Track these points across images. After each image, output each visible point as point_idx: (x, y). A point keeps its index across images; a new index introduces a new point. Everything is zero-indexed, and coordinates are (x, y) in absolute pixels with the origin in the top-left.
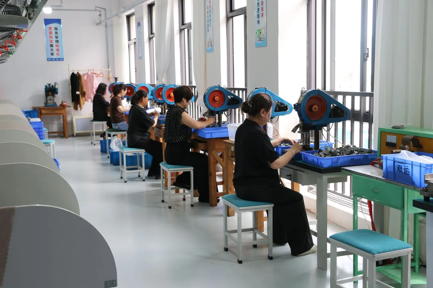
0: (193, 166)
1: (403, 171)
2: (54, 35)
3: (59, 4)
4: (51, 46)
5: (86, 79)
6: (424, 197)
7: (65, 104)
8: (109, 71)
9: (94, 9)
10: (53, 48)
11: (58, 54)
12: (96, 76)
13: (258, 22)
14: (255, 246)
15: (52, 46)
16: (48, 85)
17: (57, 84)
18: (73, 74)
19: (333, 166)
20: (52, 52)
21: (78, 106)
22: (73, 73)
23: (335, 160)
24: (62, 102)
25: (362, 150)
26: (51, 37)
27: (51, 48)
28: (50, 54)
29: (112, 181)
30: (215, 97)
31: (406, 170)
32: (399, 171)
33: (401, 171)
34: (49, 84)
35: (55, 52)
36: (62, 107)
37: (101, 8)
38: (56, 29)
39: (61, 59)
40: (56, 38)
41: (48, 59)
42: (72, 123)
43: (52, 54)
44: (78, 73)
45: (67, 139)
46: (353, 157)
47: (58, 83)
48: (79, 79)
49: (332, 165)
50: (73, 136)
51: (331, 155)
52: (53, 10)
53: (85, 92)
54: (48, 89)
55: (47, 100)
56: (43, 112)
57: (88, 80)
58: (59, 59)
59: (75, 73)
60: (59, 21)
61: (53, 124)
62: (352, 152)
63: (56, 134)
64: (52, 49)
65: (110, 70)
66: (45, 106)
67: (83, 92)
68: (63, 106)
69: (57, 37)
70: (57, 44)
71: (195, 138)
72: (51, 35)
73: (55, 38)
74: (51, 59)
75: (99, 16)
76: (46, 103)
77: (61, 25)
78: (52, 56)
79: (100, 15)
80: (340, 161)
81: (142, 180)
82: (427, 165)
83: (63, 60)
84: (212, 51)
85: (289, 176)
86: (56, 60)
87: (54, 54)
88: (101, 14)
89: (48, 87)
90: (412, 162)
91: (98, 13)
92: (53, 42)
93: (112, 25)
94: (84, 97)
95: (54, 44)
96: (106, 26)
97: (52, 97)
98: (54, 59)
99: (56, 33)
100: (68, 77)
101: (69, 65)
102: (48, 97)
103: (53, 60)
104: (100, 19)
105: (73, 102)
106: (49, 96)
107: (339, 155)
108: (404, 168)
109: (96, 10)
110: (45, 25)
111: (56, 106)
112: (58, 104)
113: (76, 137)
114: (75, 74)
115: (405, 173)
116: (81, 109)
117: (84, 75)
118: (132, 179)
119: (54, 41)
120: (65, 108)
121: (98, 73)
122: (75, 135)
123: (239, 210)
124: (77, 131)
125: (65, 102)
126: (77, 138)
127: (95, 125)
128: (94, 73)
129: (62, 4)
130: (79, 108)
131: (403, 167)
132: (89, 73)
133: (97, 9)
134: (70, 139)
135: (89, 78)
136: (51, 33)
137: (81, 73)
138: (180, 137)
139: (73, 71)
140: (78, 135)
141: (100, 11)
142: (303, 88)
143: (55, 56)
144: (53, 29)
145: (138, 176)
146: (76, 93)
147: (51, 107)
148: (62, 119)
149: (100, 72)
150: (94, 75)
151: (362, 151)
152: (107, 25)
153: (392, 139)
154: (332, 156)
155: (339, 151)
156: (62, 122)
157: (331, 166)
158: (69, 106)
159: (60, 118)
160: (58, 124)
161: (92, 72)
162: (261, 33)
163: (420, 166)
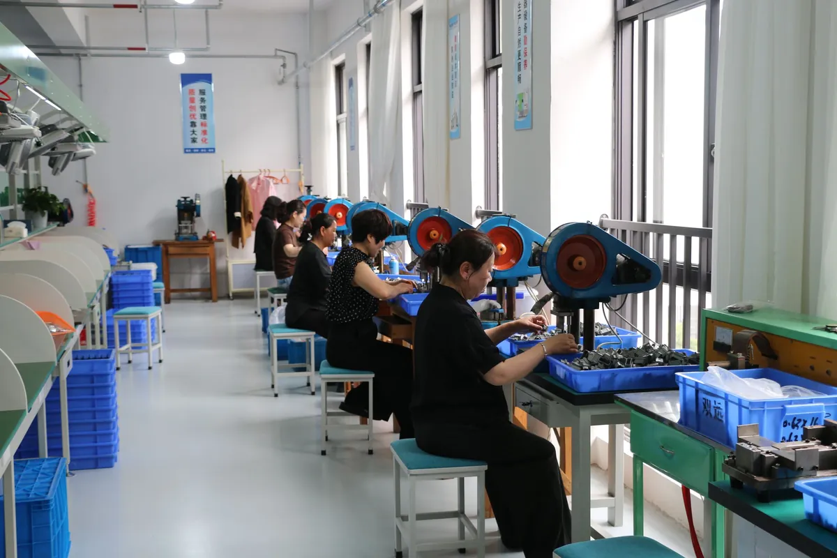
0: (374, 372)
1: (713, 412)
2: (198, 104)
3: (204, 46)
4: (192, 126)
5: (254, 188)
6: (731, 477)
7: (213, 235)
8: (300, 172)
9: (273, 54)
10: (195, 129)
11: (206, 140)
12: (275, 181)
13: (519, 79)
14: (462, 551)
15: (193, 124)
16: (183, 199)
17: (199, 197)
18: (231, 179)
19: (603, 389)
20: (194, 136)
21: (240, 239)
22: (231, 175)
23: (607, 377)
24: (208, 232)
25: (673, 355)
26: (192, 108)
27: (192, 129)
28: (190, 140)
29: (253, 393)
30: (431, 230)
31: (717, 410)
32: (705, 412)
33: (708, 413)
34: (185, 198)
35: (199, 136)
36: (206, 241)
37: (285, 52)
38: (202, 92)
39: (210, 150)
40: (202, 110)
41: (185, 149)
42: (226, 273)
43: (194, 141)
44: (240, 176)
45: (213, 304)
46: (648, 372)
47: (201, 197)
48: (240, 189)
49: (599, 387)
50: (228, 297)
51: (602, 365)
52: (187, 56)
53: (251, 213)
54: (182, 208)
55: (180, 228)
56: (172, 250)
57: (258, 191)
58: (207, 149)
59: (236, 176)
60: (207, 78)
61: (191, 273)
62: (650, 360)
63: (197, 294)
64: (194, 132)
65: (302, 170)
66: (177, 239)
67: (247, 213)
68: (209, 240)
69: (203, 108)
70: (203, 121)
71: (395, 313)
72: (193, 105)
73: (200, 110)
74: (192, 149)
75: (282, 68)
76: (178, 234)
77: (213, 84)
78: (193, 144)
79: (284, 66)
80: (619, 380)
81: (310, 393)
82: (751, 403)
83: (214, 152)
84: (458, 135)
85: (528, 404)
86: (200, 151)
87: (198, 140)
88: (286, 62)
89: (183, 203)
90: (726, 395)
91: (281, 62)
92: (196, 117)
93: (308, 85)
94: (250, 222)
95: (198, 121)
96: (297, 86)
97: (190, 222)
98: (197, 151)
99: (203, 100)
100: (221, 183)
101: (223, 161)
102: (182, 222)
103: (195, 151)
104: (284, 71)
105: (231, 233)
106: (184, 220)
107: (620, 367)
108: (714, 407)
109: (276, 56)
110: (183, 85)
111: (197, 239)
112: (201, 235)
113: (233, 300)
114: (234, 179)
115: (715, 417)
116: (243, 247)
117: (252, 180)
118: (292, 391)
119: (198, 116)
120: (213, 243)
121: (279, 176)
122: (231, 295)
123: (411, 475)
124: (234, 287)
125: (214, 233)
126: (236, 301)
127: (260, 277)
128: (271, 177)
129: (209, 46)
130: (240, 244)
131: (713, 404)
132: (262, 177)
133: (279, 53)
134: (221, 302)
135: (260, 186)
136: (192, 100)
137: (246, 177)
138: (352, 311)
139: (231, 172)
140: (238, 296)
141: (284, 57)
142: (604, 216)
143: (199, 145)
144: (197, 92)
145: (305, 384)
146: (233, 215)
147: (186, 241)
148: (208, 266)
149: (283, 175)
150: (271, 180)
151: (673, 359)
152: (299, 84)
153: (725, 336)
154: (606, 367)
155: (620, 356)
156: (209, 271)
157: (597, 390)
158: (221, 240)
159: (206, 263)
160: (203, 274)
161: (267, 175)
162: (523, 101)
163: (740, 404)
